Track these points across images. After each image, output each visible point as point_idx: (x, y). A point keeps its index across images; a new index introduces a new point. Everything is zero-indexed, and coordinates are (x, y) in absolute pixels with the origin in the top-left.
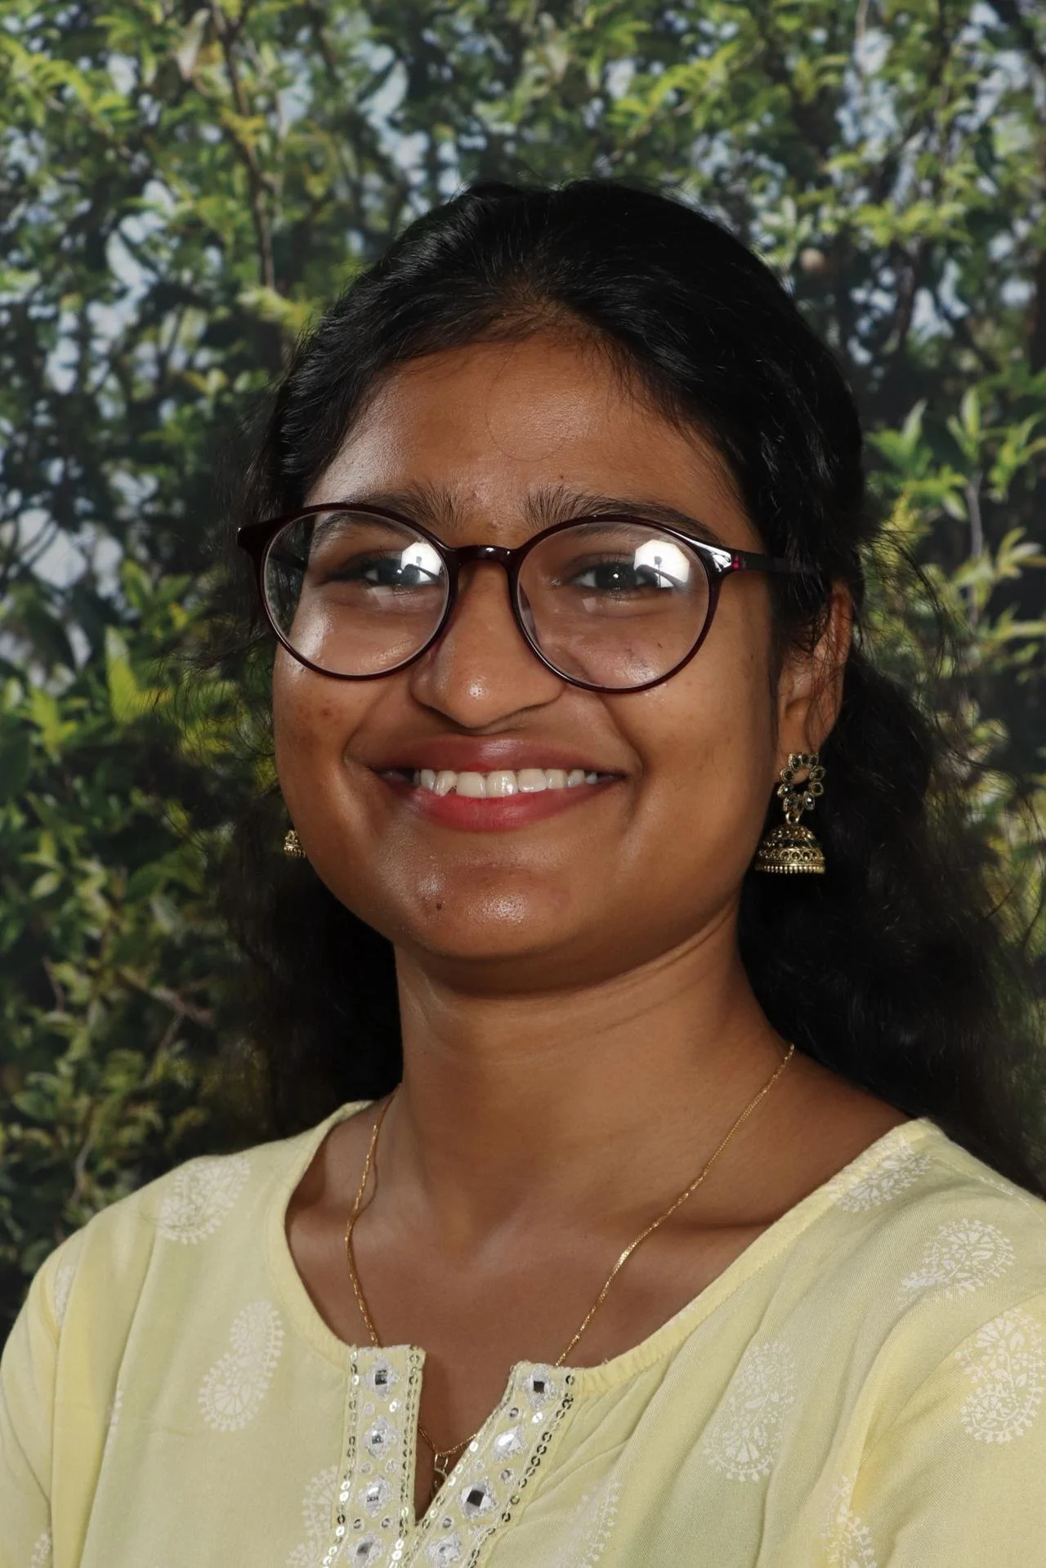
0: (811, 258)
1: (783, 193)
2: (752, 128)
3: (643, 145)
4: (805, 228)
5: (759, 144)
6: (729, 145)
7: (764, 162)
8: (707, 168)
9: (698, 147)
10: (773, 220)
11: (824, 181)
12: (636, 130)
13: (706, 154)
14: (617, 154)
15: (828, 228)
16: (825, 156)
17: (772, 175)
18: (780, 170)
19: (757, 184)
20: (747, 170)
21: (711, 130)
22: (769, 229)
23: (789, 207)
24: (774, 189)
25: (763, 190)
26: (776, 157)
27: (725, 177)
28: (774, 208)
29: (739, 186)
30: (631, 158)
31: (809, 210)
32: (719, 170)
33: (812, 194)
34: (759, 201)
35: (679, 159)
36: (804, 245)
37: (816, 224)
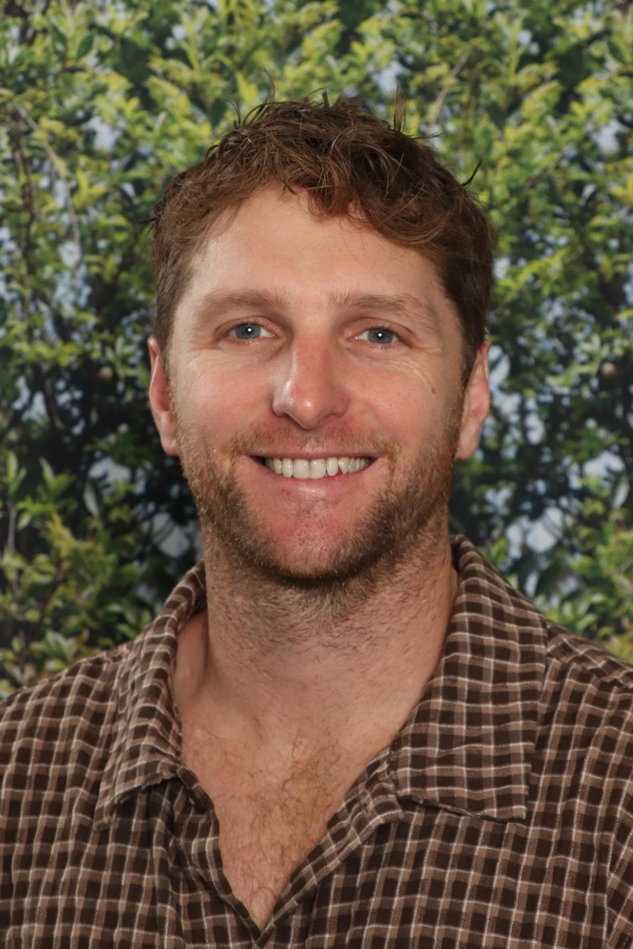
0: (608, 368)
1: (593, 331)
2: (576, 296)
3: (514, 306)
4: (605, 352)
5: (580, 305)
6: (563, 305)
7: (582, 314)
8: (550, 318)
9: (545, 306)
10: (586, 347)
11: (616, 325)
12: (510, 297)
13: (550, 309)
14: (499, 310)
15: (618, 351)
16: (617, 310)
17: (586, 322)
18: (592, 319)
19: (579, 326)
20: (572, 319)
21: (553, 297)
22: (584, 352)
23: (596, 340)
24: (588, 329)
25: (581, 330)
26: (590, 311)
27: (561, 323)
28: (588, 340)
29: (568, 328)
30: (507, 312)
31: (607, 341)
32: (557, 319)
33: (609, 332)
34: (579, 336)
35: (534, 313)
36: (604, 361)
37: (611, 349)
